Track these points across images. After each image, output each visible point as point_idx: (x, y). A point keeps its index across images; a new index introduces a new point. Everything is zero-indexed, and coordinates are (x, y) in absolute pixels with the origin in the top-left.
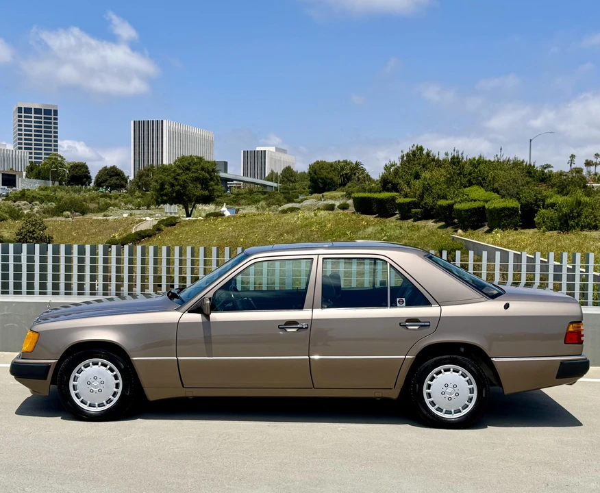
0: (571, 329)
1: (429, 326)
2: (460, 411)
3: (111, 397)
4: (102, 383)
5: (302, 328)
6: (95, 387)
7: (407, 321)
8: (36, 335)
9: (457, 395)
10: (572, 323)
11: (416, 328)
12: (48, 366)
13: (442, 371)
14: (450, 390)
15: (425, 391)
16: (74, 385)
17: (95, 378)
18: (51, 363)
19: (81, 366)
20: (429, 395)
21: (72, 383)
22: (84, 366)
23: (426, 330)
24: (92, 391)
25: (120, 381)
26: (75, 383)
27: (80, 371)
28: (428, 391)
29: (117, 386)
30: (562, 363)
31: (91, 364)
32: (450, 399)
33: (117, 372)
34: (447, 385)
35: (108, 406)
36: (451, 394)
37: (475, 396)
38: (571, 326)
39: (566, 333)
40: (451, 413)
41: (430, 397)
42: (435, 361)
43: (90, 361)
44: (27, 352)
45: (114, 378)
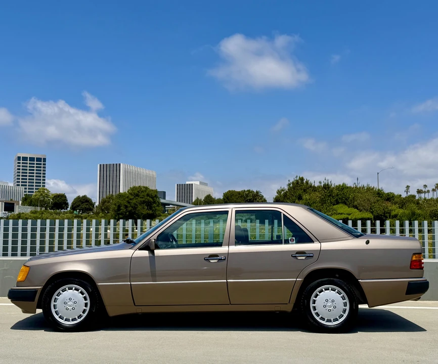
0: (414, 259)
1: (313, 256)
2: (338, 320)
3: (81, 313)
4: (75, 303)
5: (222, 259)
6: (70, 306)
7: (296, 253)
8: (28, 269)
9: (335, 307)
10: (414, 254)
11: (304, 258)
12: (35, 291)
13: (324, 290)
14: (329, 304)
15: (312, 305)
16: (54, 305)
17: (70, 299)
18: (38, 289)
19: (60, 290)
20: (315, 308)
21: (53, 303)
22: (62, 291)
23: (311, 260)
24: (67, 309)
25: (88, 301)
26: (55, 303)
27: (59, 294)
28: (314, 305)
29: (86, 305)
30: (410, 283)
31: (67, 289)
32: (330, 311)
33: (86, 294)
34: (327, 301)
35: (79, 320)
36: (330, 307)
37: (348, 308)
38: (414, 256)
39: (411, 261)
40: (331, 322)
41: (316, 310)
42: (318, 283)
43: (66, 287)
44: (20, 281)
45: (83, 299)
